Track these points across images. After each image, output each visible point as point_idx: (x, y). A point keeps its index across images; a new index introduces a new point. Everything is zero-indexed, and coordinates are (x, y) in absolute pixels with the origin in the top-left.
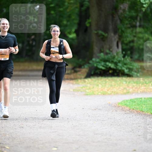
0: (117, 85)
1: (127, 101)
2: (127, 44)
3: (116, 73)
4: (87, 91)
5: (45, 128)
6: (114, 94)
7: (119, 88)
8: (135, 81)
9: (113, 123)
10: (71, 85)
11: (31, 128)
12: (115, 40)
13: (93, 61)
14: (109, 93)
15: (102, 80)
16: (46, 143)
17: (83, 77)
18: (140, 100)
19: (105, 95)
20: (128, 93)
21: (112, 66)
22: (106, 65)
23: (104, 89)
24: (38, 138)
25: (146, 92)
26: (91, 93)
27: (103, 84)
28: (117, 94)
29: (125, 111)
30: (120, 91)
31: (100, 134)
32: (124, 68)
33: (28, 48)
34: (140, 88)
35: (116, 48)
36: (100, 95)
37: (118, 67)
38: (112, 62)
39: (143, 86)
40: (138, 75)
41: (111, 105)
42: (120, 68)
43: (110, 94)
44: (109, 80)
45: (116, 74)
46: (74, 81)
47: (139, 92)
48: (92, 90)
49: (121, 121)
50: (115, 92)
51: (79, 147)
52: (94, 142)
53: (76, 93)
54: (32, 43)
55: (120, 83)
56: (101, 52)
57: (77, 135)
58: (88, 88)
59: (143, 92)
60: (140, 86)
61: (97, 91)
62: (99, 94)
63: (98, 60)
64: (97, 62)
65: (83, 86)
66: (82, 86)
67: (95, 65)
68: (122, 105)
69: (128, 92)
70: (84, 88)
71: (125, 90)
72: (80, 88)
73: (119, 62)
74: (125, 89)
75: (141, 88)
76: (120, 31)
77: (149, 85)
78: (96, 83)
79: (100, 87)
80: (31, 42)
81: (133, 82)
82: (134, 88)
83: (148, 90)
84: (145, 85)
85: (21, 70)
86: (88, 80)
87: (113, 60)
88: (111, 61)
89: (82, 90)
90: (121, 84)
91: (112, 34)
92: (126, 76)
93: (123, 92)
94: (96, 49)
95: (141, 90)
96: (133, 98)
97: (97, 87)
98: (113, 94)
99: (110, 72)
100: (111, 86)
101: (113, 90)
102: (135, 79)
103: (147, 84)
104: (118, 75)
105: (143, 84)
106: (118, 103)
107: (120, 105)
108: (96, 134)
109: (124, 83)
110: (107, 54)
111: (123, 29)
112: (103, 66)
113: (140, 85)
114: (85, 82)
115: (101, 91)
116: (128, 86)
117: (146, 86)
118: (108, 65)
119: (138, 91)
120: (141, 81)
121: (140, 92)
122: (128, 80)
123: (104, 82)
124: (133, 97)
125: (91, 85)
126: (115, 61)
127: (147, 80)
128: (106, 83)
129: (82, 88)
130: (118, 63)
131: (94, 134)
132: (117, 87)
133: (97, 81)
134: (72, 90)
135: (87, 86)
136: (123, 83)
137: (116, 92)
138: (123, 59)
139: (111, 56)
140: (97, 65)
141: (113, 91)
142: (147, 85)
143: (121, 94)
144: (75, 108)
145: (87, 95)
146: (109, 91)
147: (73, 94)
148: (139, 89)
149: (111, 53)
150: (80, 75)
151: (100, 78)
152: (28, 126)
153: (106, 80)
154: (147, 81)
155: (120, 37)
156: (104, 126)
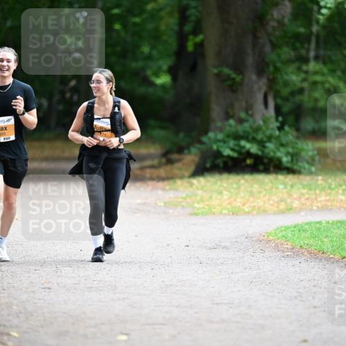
0: (264, 193)
1: (287, 228)
2: (286, 99)
3: (262, 165)
4: (196, 205)
5: (101, 290)
6: (258, 213)
7: (269, 199)
8: (305, 183)
9: (255, 278)
10: (160, 192)
11: (68, 290)
12: (260, 88)
13: (210, 139)
14: (246, 210)
15: (231, 181)
16: (103, 324)
17: (187, 174)
18: (318, 226)
19: (237, 214)
20: (290, 209)
21: (254, 149)
22: (239, 145)
23: (235, 200)
24: (84, 313)
25: (330, 207)
26: (203, 210)
27: (232, 190)
28: (265, 212)
29: (283, 252)
30: (272, 205)
31: (224, 304)
32: (279, 154)
33: (61, 107)
34: (316, 199)
35: (262, 107)
36: (225, 214)
37: (266, 151)
38: (253, 140)
39: (323, 193)
40: (313, 169)
41: (252, 237)
42: (272, 154)
43: (249, 213)
44: (247, 181)
45: (261, 167)
46: (166, 183)
47: (315, 208)
48: (207, 203)
49: (273, 274)
50: (259, 208)
51: (179, 333)
52: (212, 322)
53: (171, 211)
54: (72, 97)
55: (272, 188)
56: (228, 116)
57: (173, 306)
58: (198, 198)
59: (324, 208)
60: (316, 194)
61: (220, 206)
62: (224, 212)
63: (220, 136)
64: (219, 141)
65: (187, 195)
66: (184, 195)
67: (215, 147)
68: (276, 237)
69: (289, 207)
70: (188, 200)
71: (283, 203)
72: (180, 200)
73: (270, 138)
74: (282, 200)
75: (319, 199)
76: (271, 69)
77: (337, 193)
78: (216, 187)
79: (226, 197)
80: (68, 95)
81: (300, 186)
82: (303, 200)
83: (335, 203)
84: (329, 191)
85: (46, 159)
86: (199, 181)
87: (255, 135)
88: (250, 137)
89: (184, 204)
90: (274, 190)
91: (254, 77)
92: (285, 172)
93: (278, 207)
94: (216, 110)
95: (319, 204)
96: (300, 222)
97: (219, 197)
98: (255, 213)
99: (249, 161)
100: (252, 194)
101: (256, 204)
102: (306, 179)
103: (333, 189)
104: (266, 171)
105: (323, 189)
106: (267, 233)
107: (272, 238)
108: (218, 304)
109: (281, 187)
110: (241, 121)
111: (279, 65)
112: (233, 150)
113: (318, 192)
114: (192, 184)
115: (229, 206)
116: (290, 195)
117: (329, 194)
118: (244, 147)
119: (311, 205)
120: (320, 182)
121: (318, 207)
122: (290, 180)
123: (235, 186)
124: (301, 218)
125: (205, 191)
126: (259, 136)
127: (333, 181)
128: (239, 188)
129: (185, 199)
130: (265, 142)
131: (213, 304)
132: (265, 196)
133: (219, 183)
134: (162, 204)
135: (196, 195)
136: (277, 188)
137: (262, 208)
138: (277, 133)
139: (251, 127)
140: (218, 146)
141: (255, 207)
142: (333, 192)
143: (275, 213)
144: (168, 245)
145: (196, 214)
146: (247, 205)
147: (164, 213)
148: (315, 201)
149: (251, 120)
150: (180, 169)
151: (225, 176)
152: (61, 285)
153: (239, 181)
154: (333, 183)
155: (272, 82)
156: (235, 286)
